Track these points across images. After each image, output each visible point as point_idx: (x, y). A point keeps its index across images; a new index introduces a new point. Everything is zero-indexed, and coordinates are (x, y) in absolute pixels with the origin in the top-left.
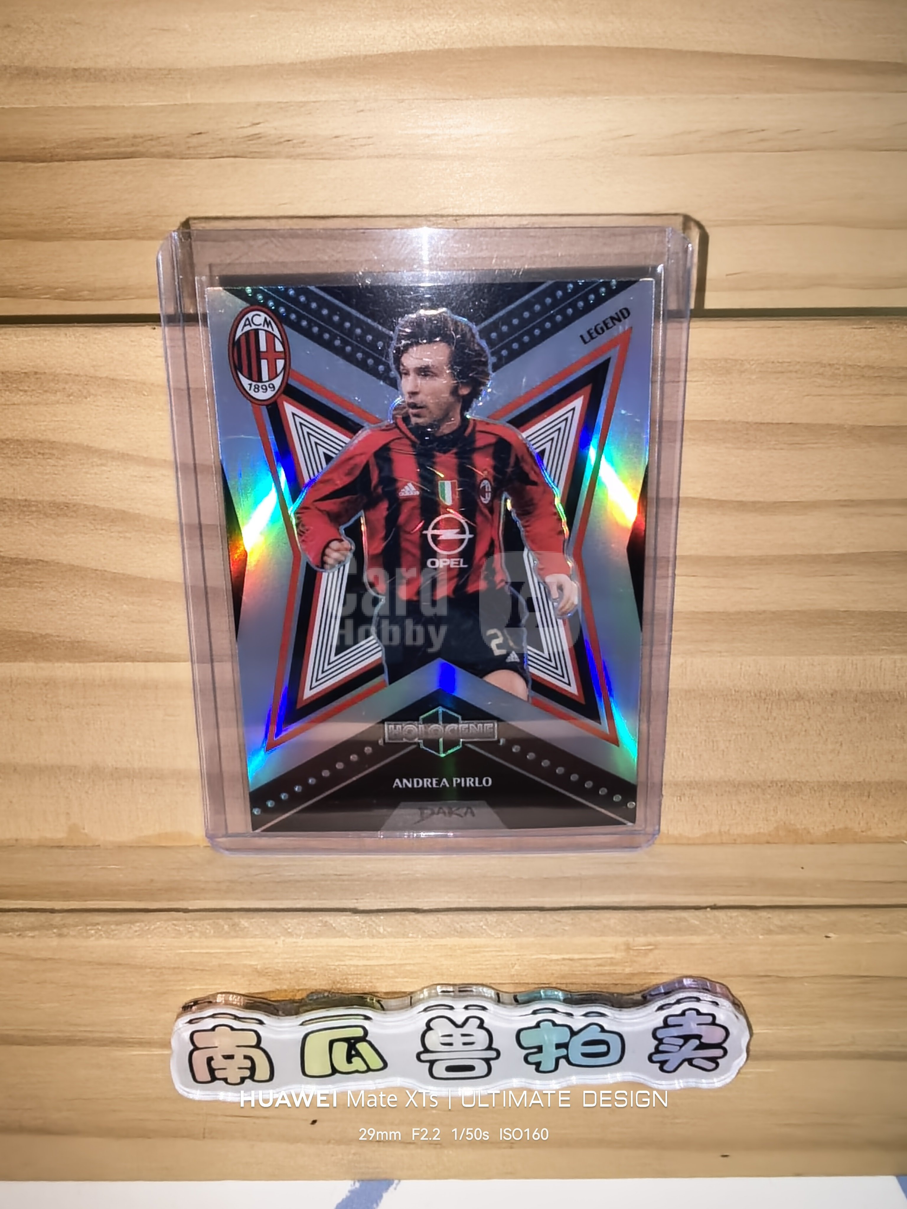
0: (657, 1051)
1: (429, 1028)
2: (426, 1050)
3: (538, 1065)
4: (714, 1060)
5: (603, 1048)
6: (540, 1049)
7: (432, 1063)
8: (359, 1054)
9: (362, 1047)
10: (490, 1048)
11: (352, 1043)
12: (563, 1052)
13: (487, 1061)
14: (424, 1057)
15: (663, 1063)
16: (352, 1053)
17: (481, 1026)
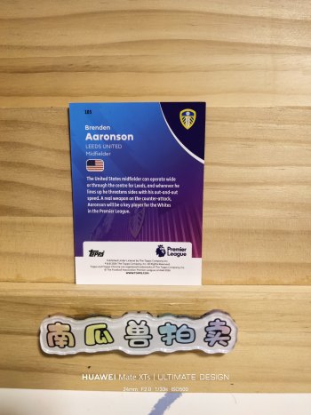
0: (207, 337)
1: (128, 325)
2: (127, 335)
3: (166, 342)
4: (226, 341)
5: (187, 335)
6: (166, 335)
7: (129, 340)
8: (104, 336)
9: (105, 332)
10: (149, 334)
11: (102, 330)
12: (174, 336)
13: (148, 339)
14: (127, 337)
15: (209, 342)
16: (102, 336)
17: (146, 325)
